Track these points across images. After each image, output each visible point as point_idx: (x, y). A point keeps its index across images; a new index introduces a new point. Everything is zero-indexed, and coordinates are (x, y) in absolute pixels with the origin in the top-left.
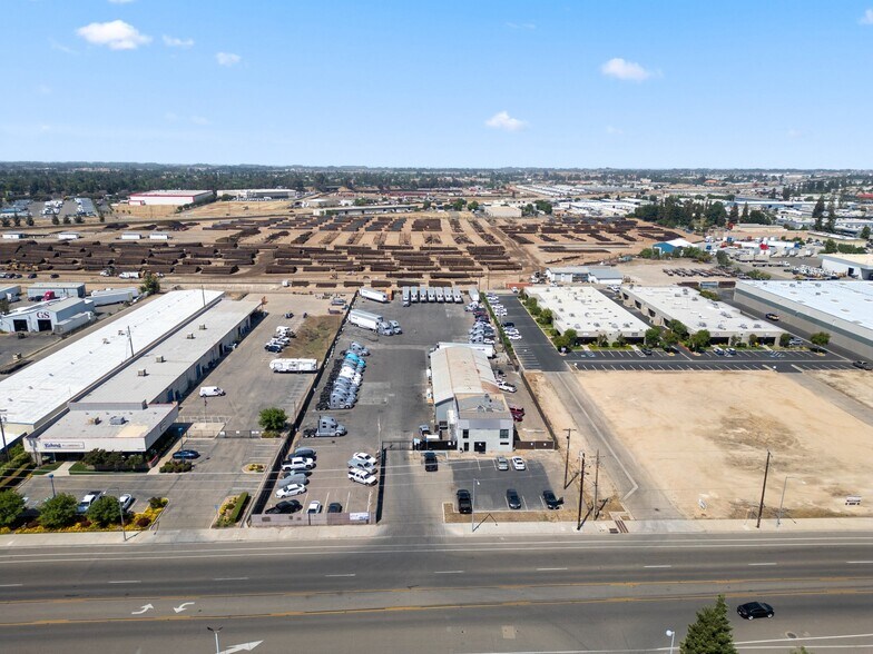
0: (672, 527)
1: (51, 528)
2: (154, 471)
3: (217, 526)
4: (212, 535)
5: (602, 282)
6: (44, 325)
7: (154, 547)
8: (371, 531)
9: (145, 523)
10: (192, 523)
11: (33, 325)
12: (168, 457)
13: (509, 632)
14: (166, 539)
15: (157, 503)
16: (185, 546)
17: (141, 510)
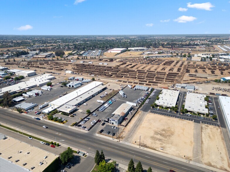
0: (127, 143)
1: (55, 121)
2: (69, 116)
3: (71, 126)
4: (70, 127)
5: (188, 89)
6: (73, 86)
7: (63, 126)
8: (87, 132)
9: (64, 123)
10: (68, 125)
11: (71, 86)
12: (72, 115)
13: (90, 148)
14: (65, 126)
15: (66, 121)
16: (66, 127)
17: (64, 121)
